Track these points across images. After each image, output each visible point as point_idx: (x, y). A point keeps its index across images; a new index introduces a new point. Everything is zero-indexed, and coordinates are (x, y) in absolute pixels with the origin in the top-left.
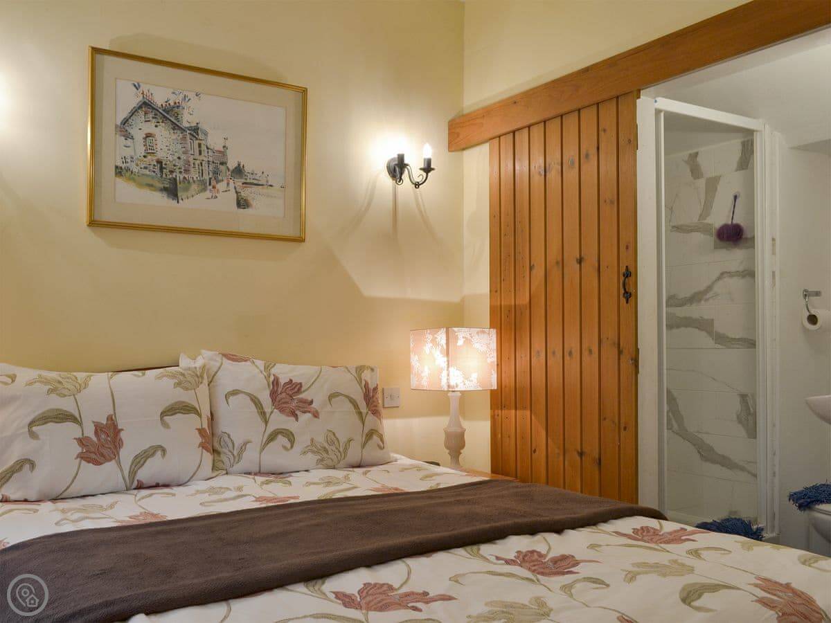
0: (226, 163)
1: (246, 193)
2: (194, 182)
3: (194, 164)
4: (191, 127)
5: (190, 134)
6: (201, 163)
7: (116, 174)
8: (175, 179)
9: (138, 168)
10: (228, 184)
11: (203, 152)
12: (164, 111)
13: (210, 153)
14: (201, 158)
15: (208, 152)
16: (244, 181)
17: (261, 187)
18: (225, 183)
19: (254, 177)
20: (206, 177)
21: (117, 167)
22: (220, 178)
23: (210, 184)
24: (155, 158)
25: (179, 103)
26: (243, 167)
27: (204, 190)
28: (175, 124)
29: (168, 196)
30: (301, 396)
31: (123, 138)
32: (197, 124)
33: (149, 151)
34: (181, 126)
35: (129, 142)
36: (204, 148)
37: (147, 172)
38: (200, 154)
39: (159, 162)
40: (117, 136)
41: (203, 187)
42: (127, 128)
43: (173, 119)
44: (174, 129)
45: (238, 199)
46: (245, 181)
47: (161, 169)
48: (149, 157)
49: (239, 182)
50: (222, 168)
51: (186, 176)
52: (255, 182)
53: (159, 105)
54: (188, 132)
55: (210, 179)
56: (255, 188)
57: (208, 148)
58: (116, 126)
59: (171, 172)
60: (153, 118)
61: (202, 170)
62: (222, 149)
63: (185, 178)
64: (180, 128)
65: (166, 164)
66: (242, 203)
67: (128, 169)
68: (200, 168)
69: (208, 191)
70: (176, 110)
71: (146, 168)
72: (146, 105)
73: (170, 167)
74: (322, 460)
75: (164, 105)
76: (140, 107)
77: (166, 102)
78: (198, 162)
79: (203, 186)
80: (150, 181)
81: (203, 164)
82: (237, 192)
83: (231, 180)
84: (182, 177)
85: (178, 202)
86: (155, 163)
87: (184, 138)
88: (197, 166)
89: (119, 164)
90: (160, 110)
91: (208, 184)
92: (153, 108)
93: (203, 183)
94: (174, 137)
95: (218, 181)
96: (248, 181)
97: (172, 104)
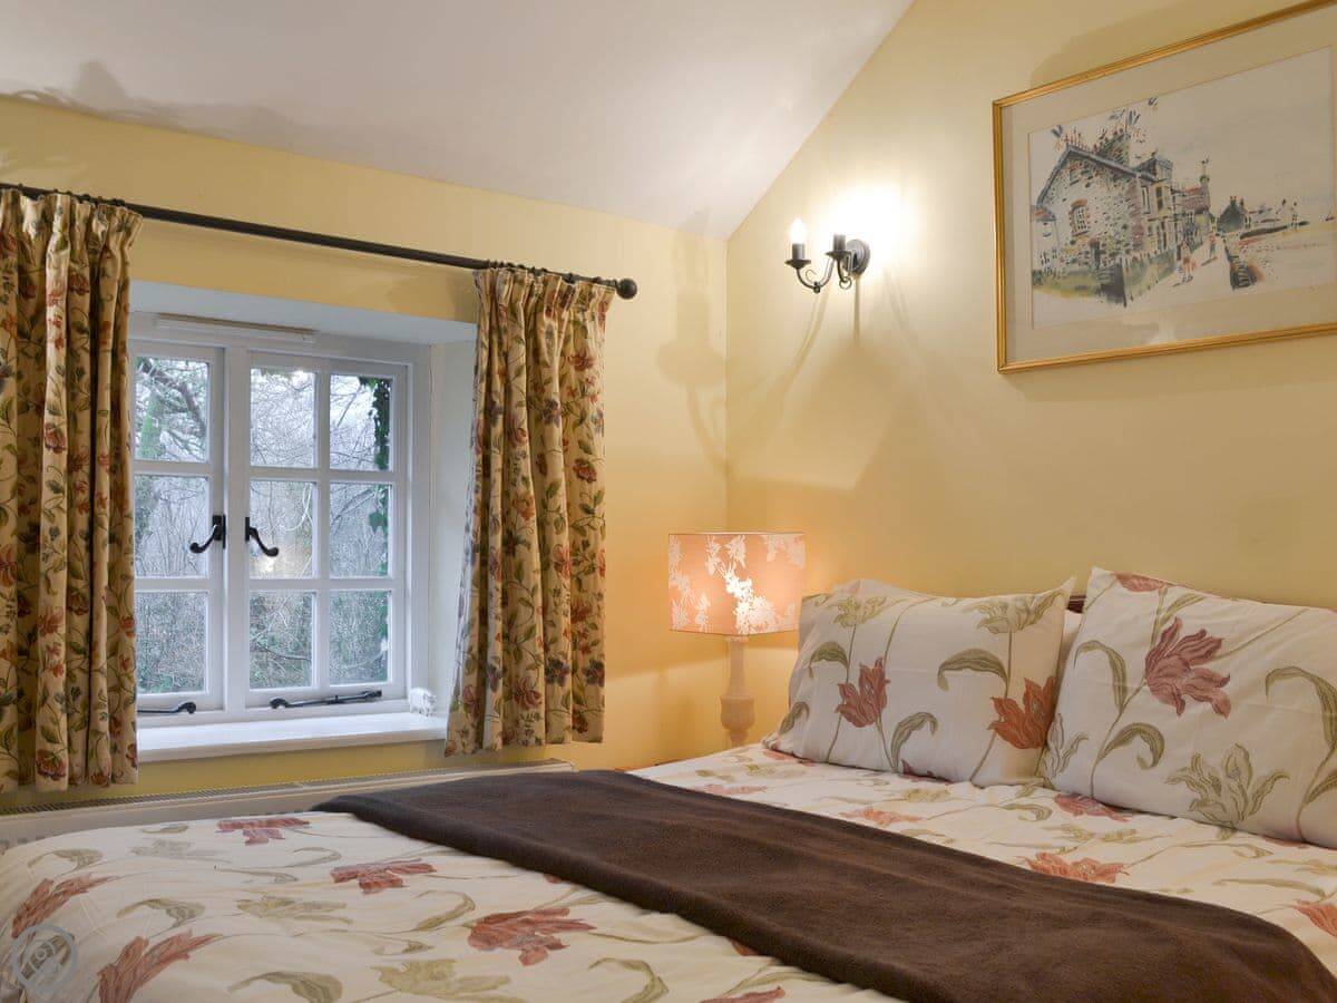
0: (1207, 209)
1: (1249, 255)
2: (1151, 261)
3: (1150, 229)
4: (1143, 164)
5: (1142, 177)
6: (1163, 224)
7: (1034, 284)
8: (1119, 266)
9: (1064, 264)
10: (1212, 248)
11: (1164, 202)
12: (1098, 154)
13: (1179, 199)
14: (1164, 212)
15: (1174, 198)
16: (1243, 231)
17: (1280, 232)
18: (1206, 246)
19: (1265, 216)
20: (1172, 246)
21: (1034, 273)
22: (1197, 240)
23: (1179, 258)
24: (1088, 240)
25: (1121, 130)
26: (1242, 203)
27: (1170, 270)
28: (1118, 169)
29: (1109, 299)
30: (1210, 666)
31: (1041, 223)
32: (1153, 154)
33: (1079, 231)
34: (1126, 169)
35: (1049, 228)
36: (1166, 193)
37: (1076, 267)
38: (1160, 204)
39: (1094, 244)
40: (1034, 223)
41: (1167, 265)
42: (1045, 205)
43: (1113, 164)
44: (1115, 179)
45: (1232, 269)
46: (1246, 231)
47: (1098, 254)
48: (1079, 242)
49: (1234, 236)
50: (1201, 219)
51: (1137, 255)
52: (1267, 226)
53: (1092, 148)
54: (1139, 174)
55: (1179, 247)
56: (1267, 240)
57: (1173, 192)
58: (1032, 208)
59: (1113, 255)
60: (1082, 173)
61: (1165, 236)
62: (1199, 185)
63: (1135, 259)
64: (1125, 174)
65: (1104, 245)
66: (1242, 277)
67: (1050, 272)
68: (1161, 231)
69: (1176, 272)
70: (1118, 144)
71: (1074, 261)
72: (1074, 156)
73: (1112, 246)
74: (1201, 803)
75: (1098, 145)
76: (1063, 164)
77: (1101, 138)
78: (1156, 223)
79: (1167, 262)
80: (1080, 281)
81: (1166, 225)
82: (1230, 258)
83: (1217, 239)
84: (1130, 258)
85: (1125, 305)
86: (1088, 249)
87: (1133, 188)
88: (1155, 232)
89: (1037, 267)
90: (1094, 156)
91: (1175, 257)
92: (1083, 157)
93: (1167, 257)
94: (1115, 192)
95: (1193, 247)
96: (1253, 228)
97: (1110, 137)
